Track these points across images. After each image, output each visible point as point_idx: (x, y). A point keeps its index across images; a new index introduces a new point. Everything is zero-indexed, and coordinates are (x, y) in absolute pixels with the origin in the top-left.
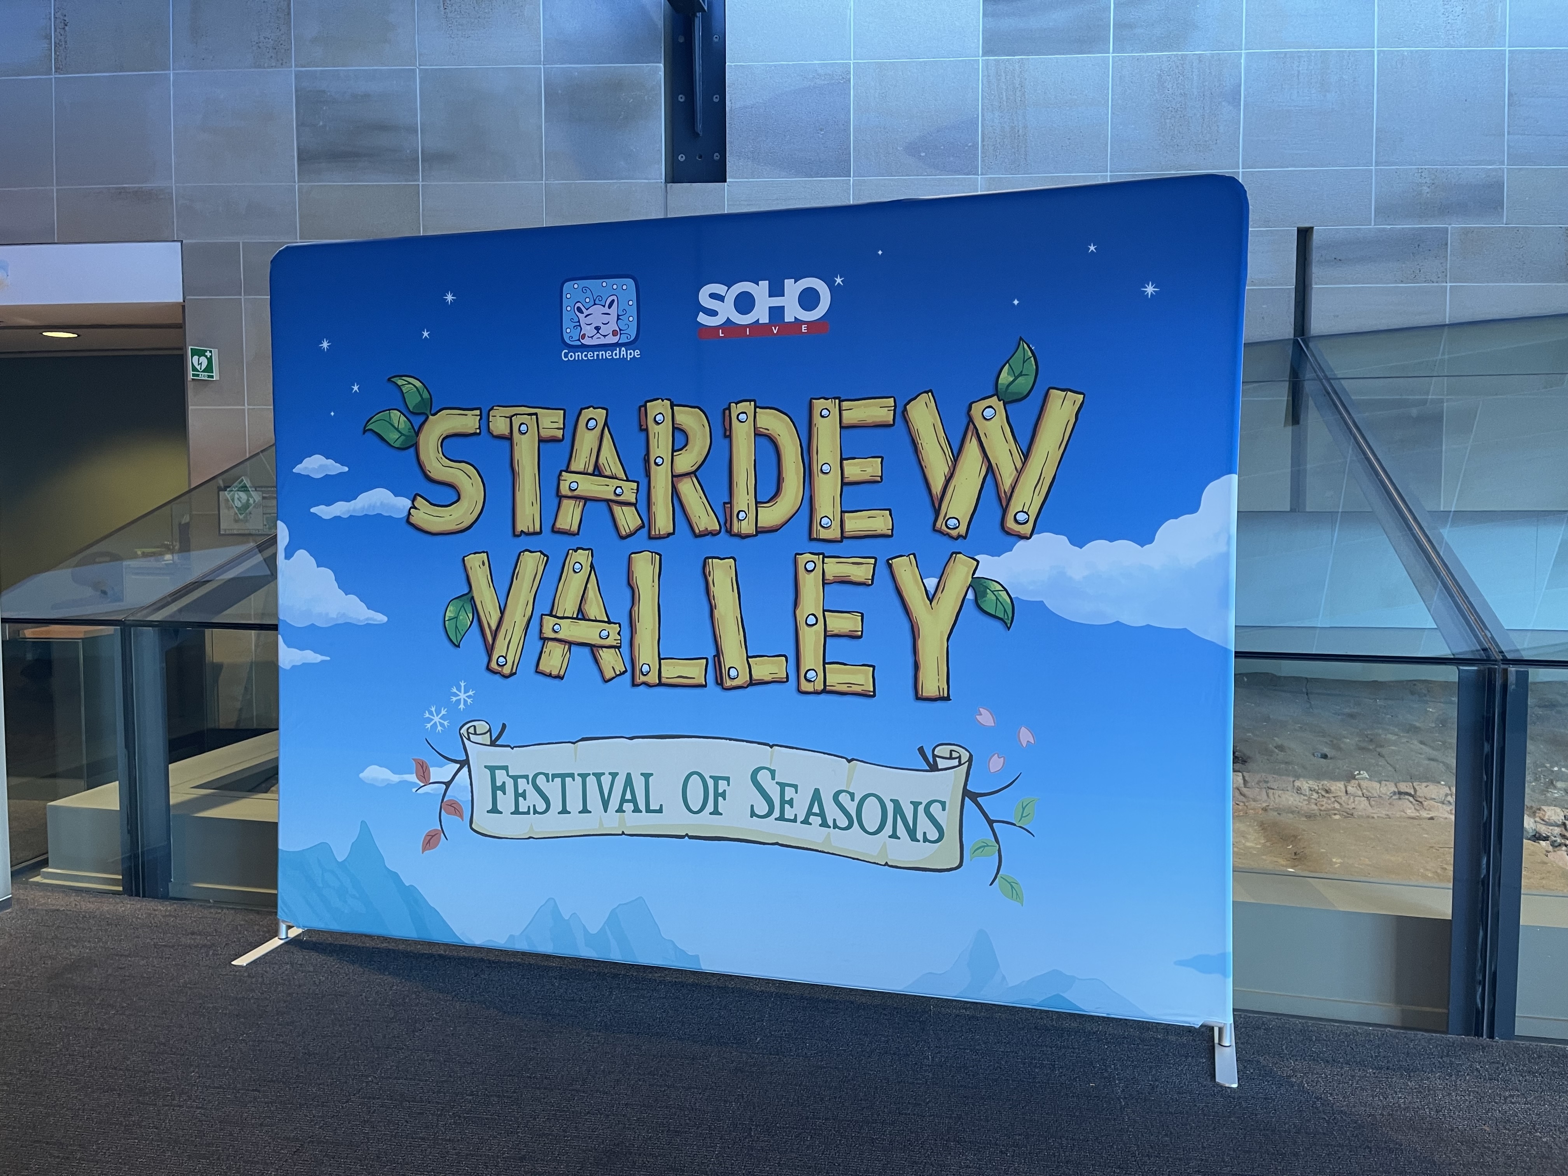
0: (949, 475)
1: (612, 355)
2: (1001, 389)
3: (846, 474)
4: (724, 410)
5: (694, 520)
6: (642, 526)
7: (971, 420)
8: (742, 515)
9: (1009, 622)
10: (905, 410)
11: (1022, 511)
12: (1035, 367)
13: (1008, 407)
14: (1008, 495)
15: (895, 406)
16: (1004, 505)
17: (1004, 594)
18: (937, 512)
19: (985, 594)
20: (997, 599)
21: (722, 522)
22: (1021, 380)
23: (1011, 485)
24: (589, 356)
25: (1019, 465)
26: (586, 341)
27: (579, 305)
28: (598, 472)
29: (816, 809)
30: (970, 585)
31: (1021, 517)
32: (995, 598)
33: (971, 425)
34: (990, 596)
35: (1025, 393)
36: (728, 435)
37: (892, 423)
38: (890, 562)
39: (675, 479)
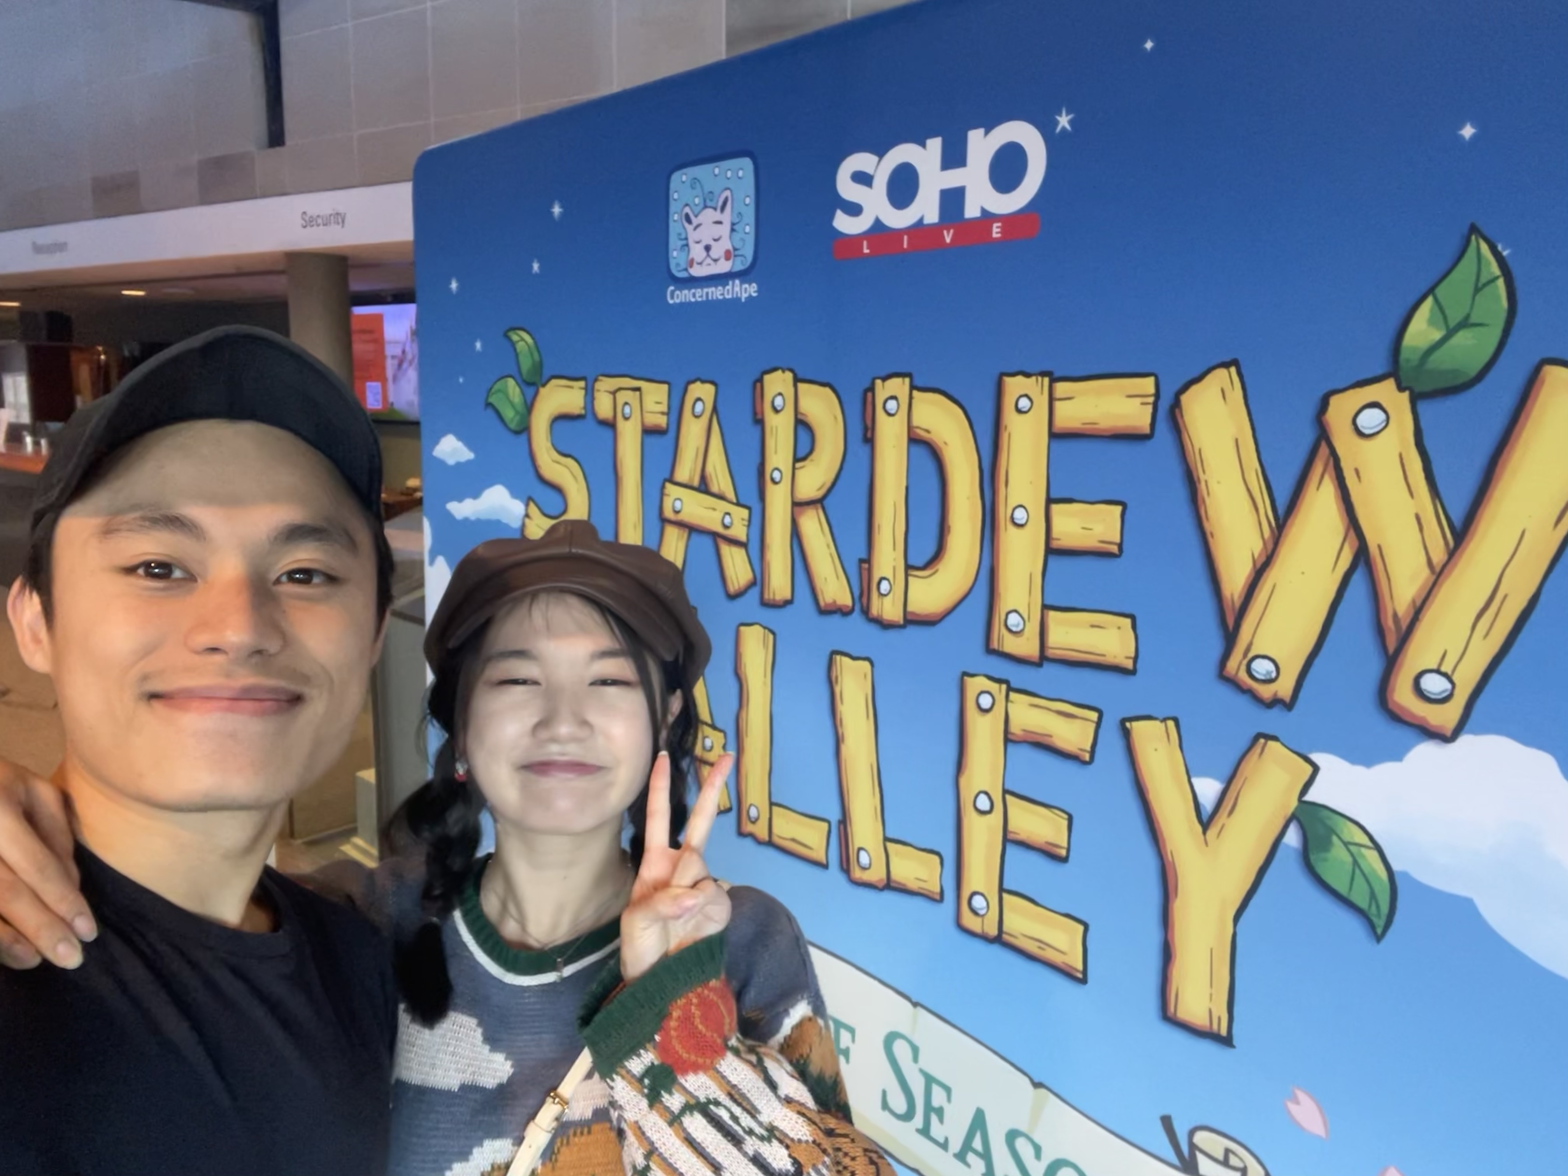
0: (1263, 559)
1: (723, 294)
2: (1408, 360)
3: (1056, 531)
4: (866, 391)
5: (819, 583)
6: (753, 584)
7: (1323, 435)
8: (885, 586)
9: (1380, 923)
10: (1176, 404)
11: (1438, 671)
12: (1505, 303)
13: (1422, 406)
14: (1404, 625)
15: (1157, 395)
16: (1391, 646)
17: (1372, 856)
18: (1230, 637)
19: (1325, 845)
20: (1356, 863)
21: (857, 593)
22: (1462, 338)
23: (1414, 601)
24: (697, 295)
25: (1439, 555)
26: (697, 271)
27: (687, 210)
28: (703, 487)
29: (977, 1144)
30: (1293, 817)
31: (1434, 684)
32: (1349, 859)
33: (1324, 450)
34: (1338, 852)
35: (1473, 371)
36: (869, 439)
37: (1147, 430)
38: (1128, 725)
39: (797, 509)
